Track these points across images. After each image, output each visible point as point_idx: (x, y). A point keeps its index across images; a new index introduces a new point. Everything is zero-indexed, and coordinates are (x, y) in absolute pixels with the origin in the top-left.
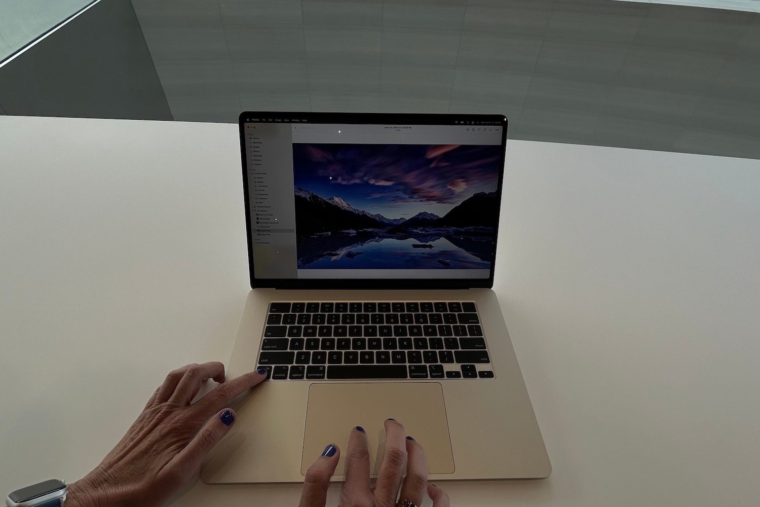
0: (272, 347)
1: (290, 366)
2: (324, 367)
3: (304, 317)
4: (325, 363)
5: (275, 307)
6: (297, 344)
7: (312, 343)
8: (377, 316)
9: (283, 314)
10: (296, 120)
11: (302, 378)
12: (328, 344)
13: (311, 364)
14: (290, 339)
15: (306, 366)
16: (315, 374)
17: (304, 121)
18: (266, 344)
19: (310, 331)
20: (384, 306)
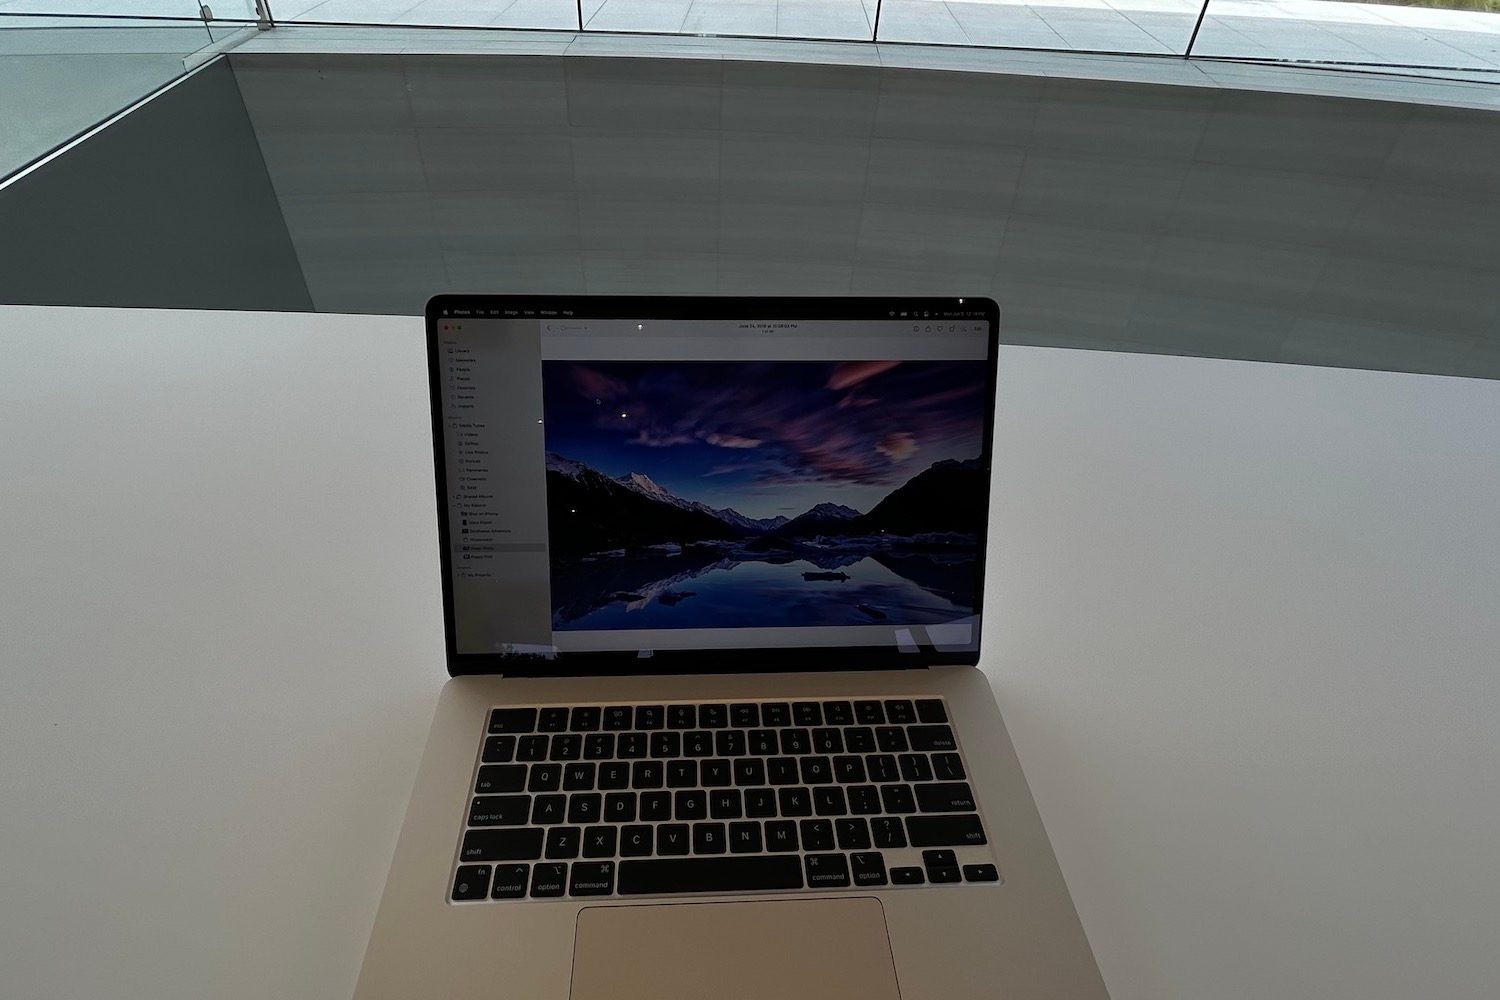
0: (493, 817)
1: (532, 864)
2: (612, 865)
3: (567, 741)
4: (613, 854)
5: (501, 720)
6: (549, 808)
7: (585, 807)
8: (730, 737)
9: (518, 736)
10: (550, 313)
11: (560, 893)
12: (620, 806)
13: (581, 859)
14: (533, 795)
15: (570, 862)
16: (591, 882)
17: (568, 313)
18: (479, 810)
19: (579, 776)
20: (743, 711)
